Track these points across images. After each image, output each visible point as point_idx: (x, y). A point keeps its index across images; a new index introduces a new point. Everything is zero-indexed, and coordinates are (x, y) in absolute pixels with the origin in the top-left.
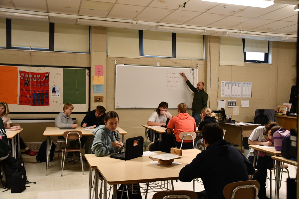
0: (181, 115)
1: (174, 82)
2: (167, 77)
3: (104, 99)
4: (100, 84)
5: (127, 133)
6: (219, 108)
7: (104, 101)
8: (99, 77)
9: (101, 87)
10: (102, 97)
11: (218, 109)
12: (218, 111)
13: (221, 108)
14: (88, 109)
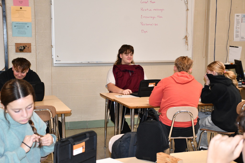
0: (178, 75)
1: (154, 18)
2: (142, 9)
3: (33, 48)
4: (24, 21)
5: (69, 110)
6: (231, 61)
7: (32, 51)
8: (21, 8)
9: (27, 28)
10: (30, 45)
11: (229, 62)
12: (229, 65)
13: (235, 61)
14: (4, 66)
